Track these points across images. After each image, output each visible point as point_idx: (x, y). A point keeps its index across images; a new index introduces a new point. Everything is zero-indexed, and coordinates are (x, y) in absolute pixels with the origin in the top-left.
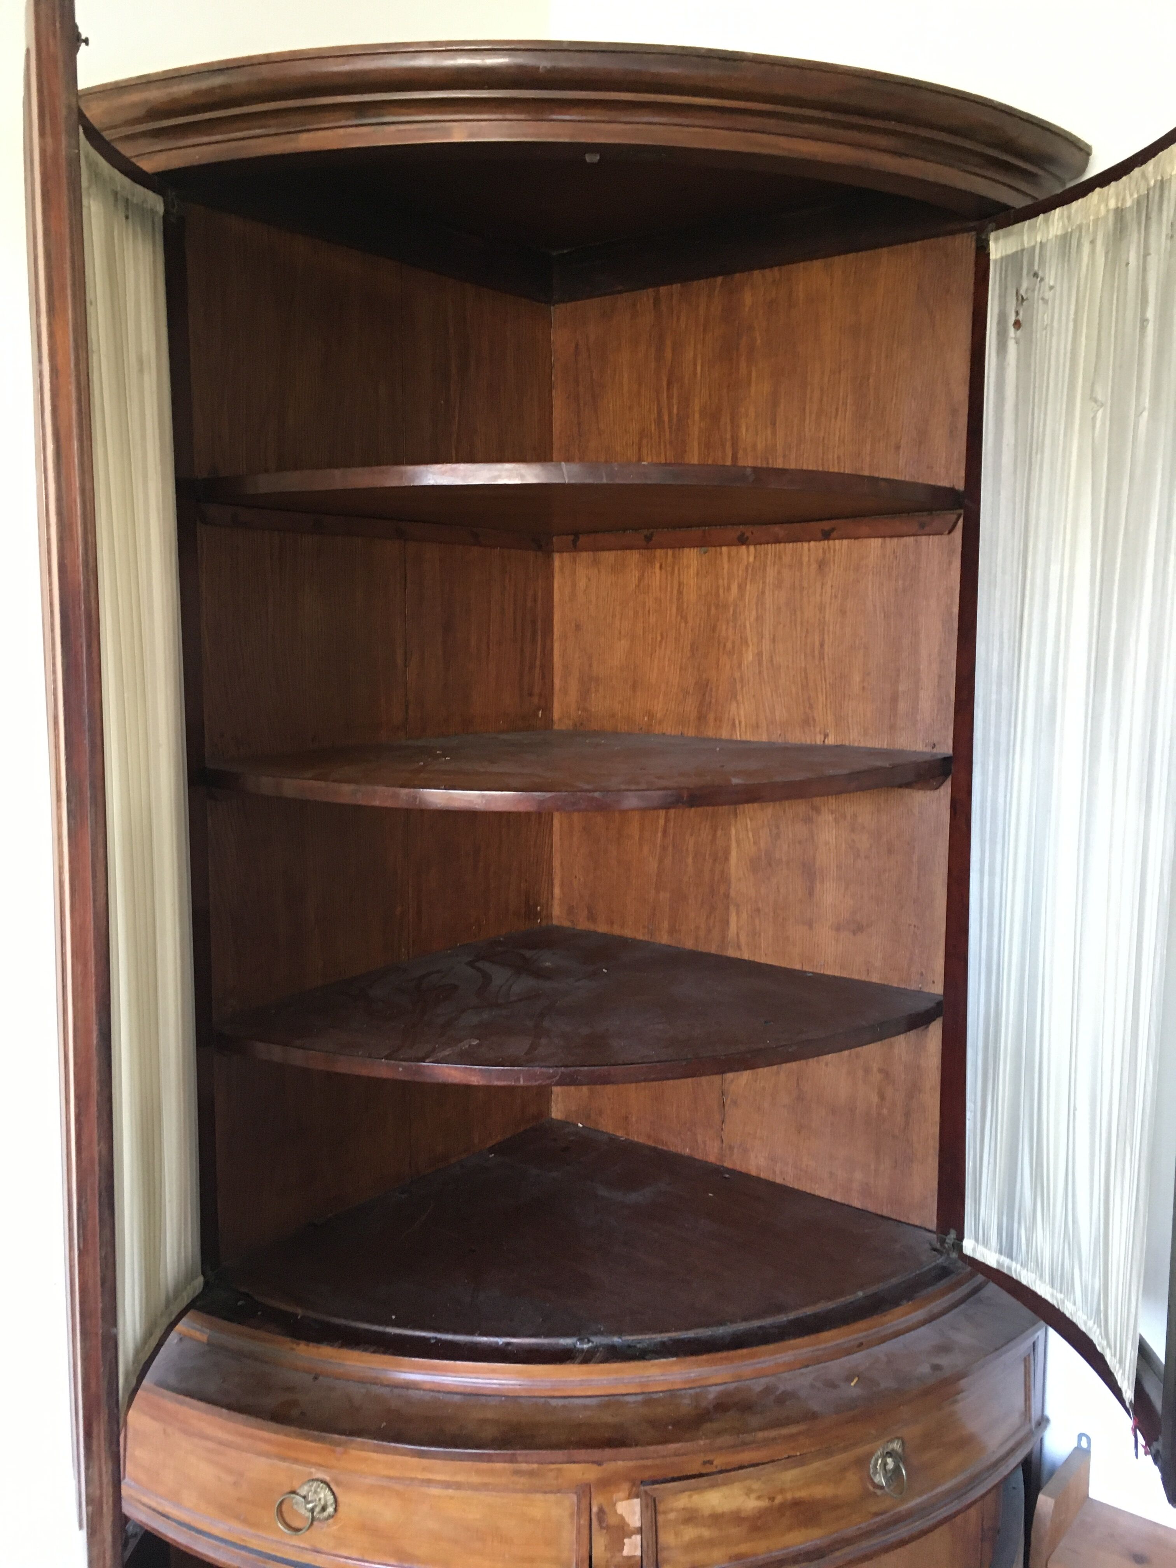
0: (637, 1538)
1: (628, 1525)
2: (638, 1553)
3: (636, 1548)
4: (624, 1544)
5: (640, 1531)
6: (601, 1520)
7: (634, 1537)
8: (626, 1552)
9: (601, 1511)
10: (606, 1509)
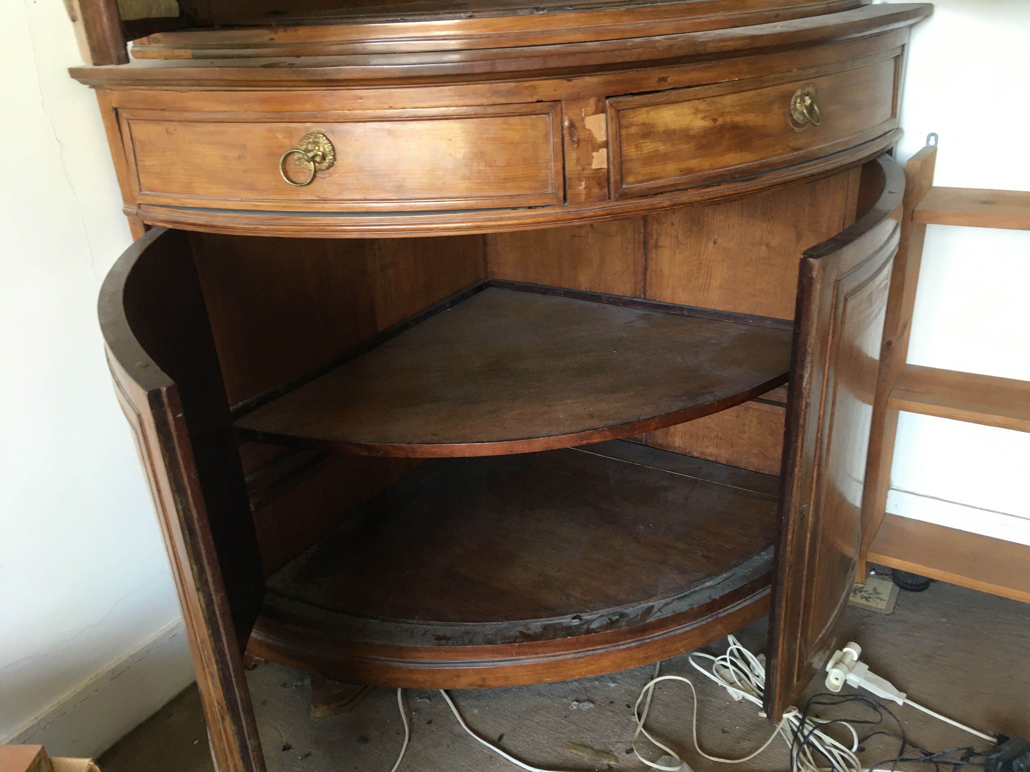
0: (603, 151)
1: (596, 140)
2: (605, 166)
3: (602, 163)
4: (593, 157)
5: (606, 144)
6: (571, 136)
7: (601, 150)
8: (595, 166)
9: (572, 126)
10: (577, 125)
